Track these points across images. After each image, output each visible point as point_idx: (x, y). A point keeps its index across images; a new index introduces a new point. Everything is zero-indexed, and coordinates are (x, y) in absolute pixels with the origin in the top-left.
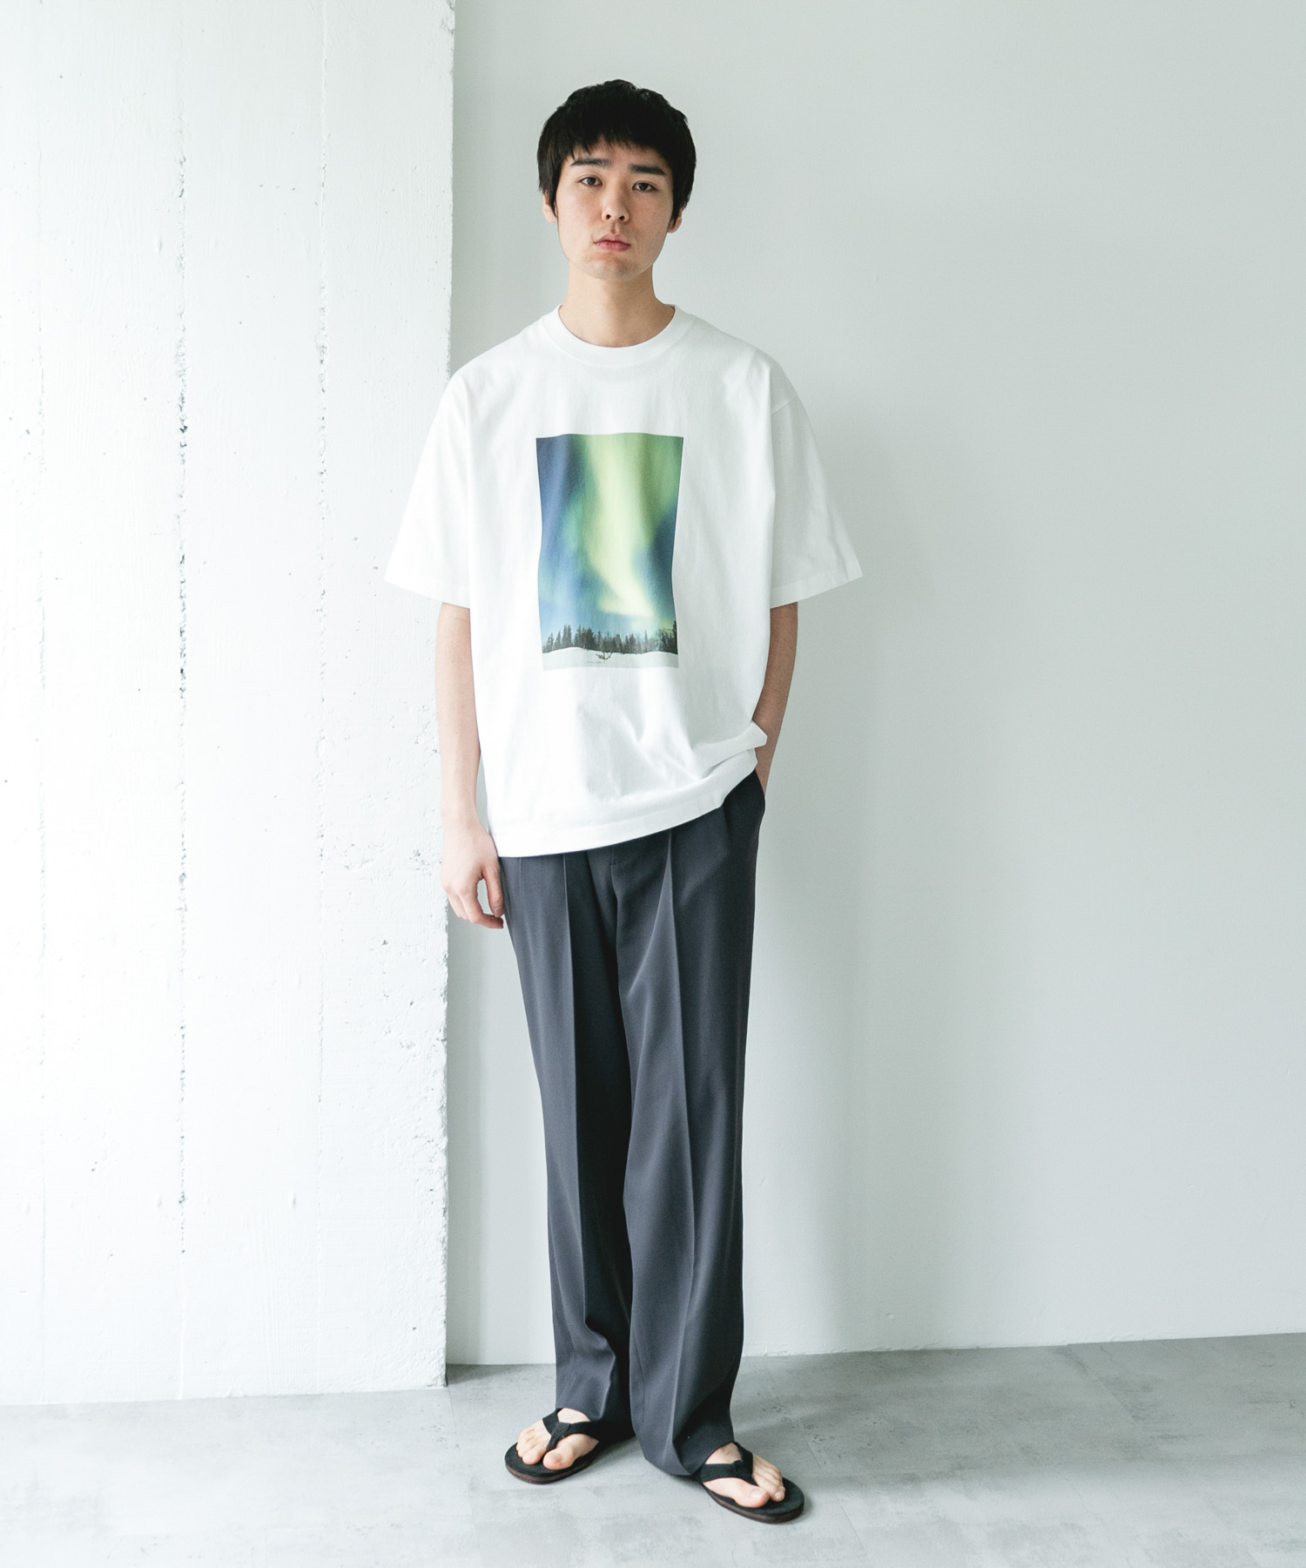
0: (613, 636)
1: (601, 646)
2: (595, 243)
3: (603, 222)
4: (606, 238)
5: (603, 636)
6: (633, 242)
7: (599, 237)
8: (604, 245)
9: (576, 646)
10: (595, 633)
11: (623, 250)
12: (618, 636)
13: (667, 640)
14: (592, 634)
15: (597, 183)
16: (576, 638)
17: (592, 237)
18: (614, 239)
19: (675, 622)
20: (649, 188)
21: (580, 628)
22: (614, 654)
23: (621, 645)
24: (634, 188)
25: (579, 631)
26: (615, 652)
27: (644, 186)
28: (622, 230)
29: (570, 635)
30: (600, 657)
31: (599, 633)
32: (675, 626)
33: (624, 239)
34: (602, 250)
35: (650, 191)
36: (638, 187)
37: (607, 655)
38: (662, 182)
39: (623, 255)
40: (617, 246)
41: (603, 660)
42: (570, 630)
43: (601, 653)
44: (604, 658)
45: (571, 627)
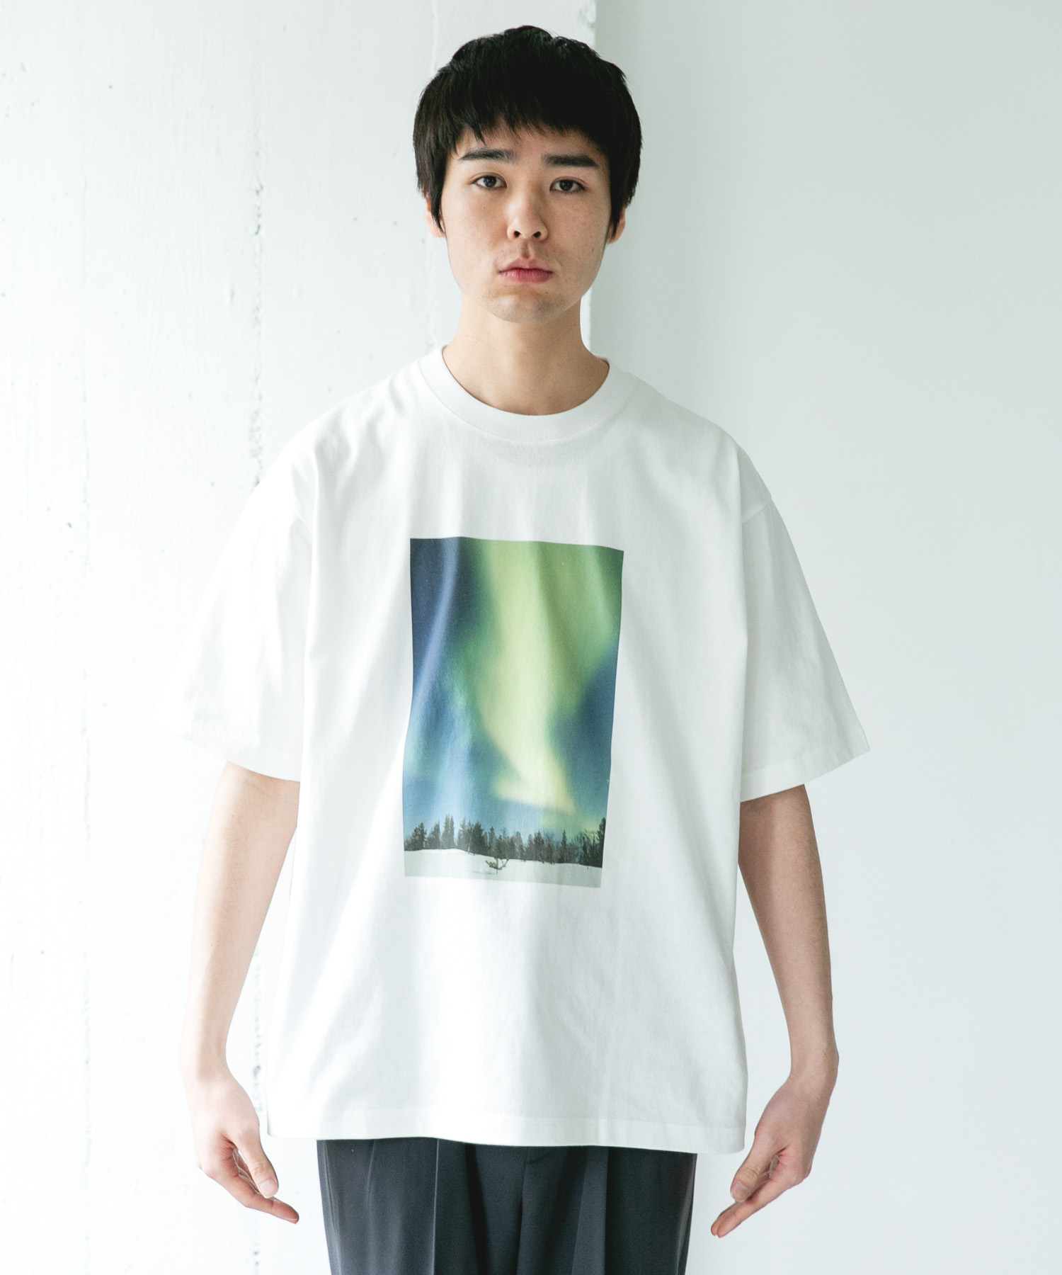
0: (511, 834)
1: (493, 850)
2: (500, 272)
3: (510, 241)
4: (516, 265)
5: (497, 834)
6: (556, 267)
7: (506, 263)
8: (513, 274)
9: (459, 848)
10: (486, 830)
11: (543, 280)
12: (518, 834)
13: (588, 848)
14: (481, 831)
15: (498, 184)
16: (460, 835)
17: (495, 265)
18: (527, 267)
19: (604, 821)
20: (575, 187)
21: (464, 821)
22: (511, 861)
23: (521, 847)
24: (552, 188)
25: (463, 826)
26: (512, 858)
27: (567, 184)
28: (539, 252)
29: (452, 830)
30: (491, 865)
31: (492, 829)
32: (603, 827)
33: (542, 264)
34: (511, 280)
35: (576, 191)
36: (558, 186)
37: (501, 862)
38: (592, 177)
39: (541, 287)
40: (533, 275)
41: (495, 870)
42: (452, 823)
43: (492, 860)
44: (496, 868)
45: (455, 821)
